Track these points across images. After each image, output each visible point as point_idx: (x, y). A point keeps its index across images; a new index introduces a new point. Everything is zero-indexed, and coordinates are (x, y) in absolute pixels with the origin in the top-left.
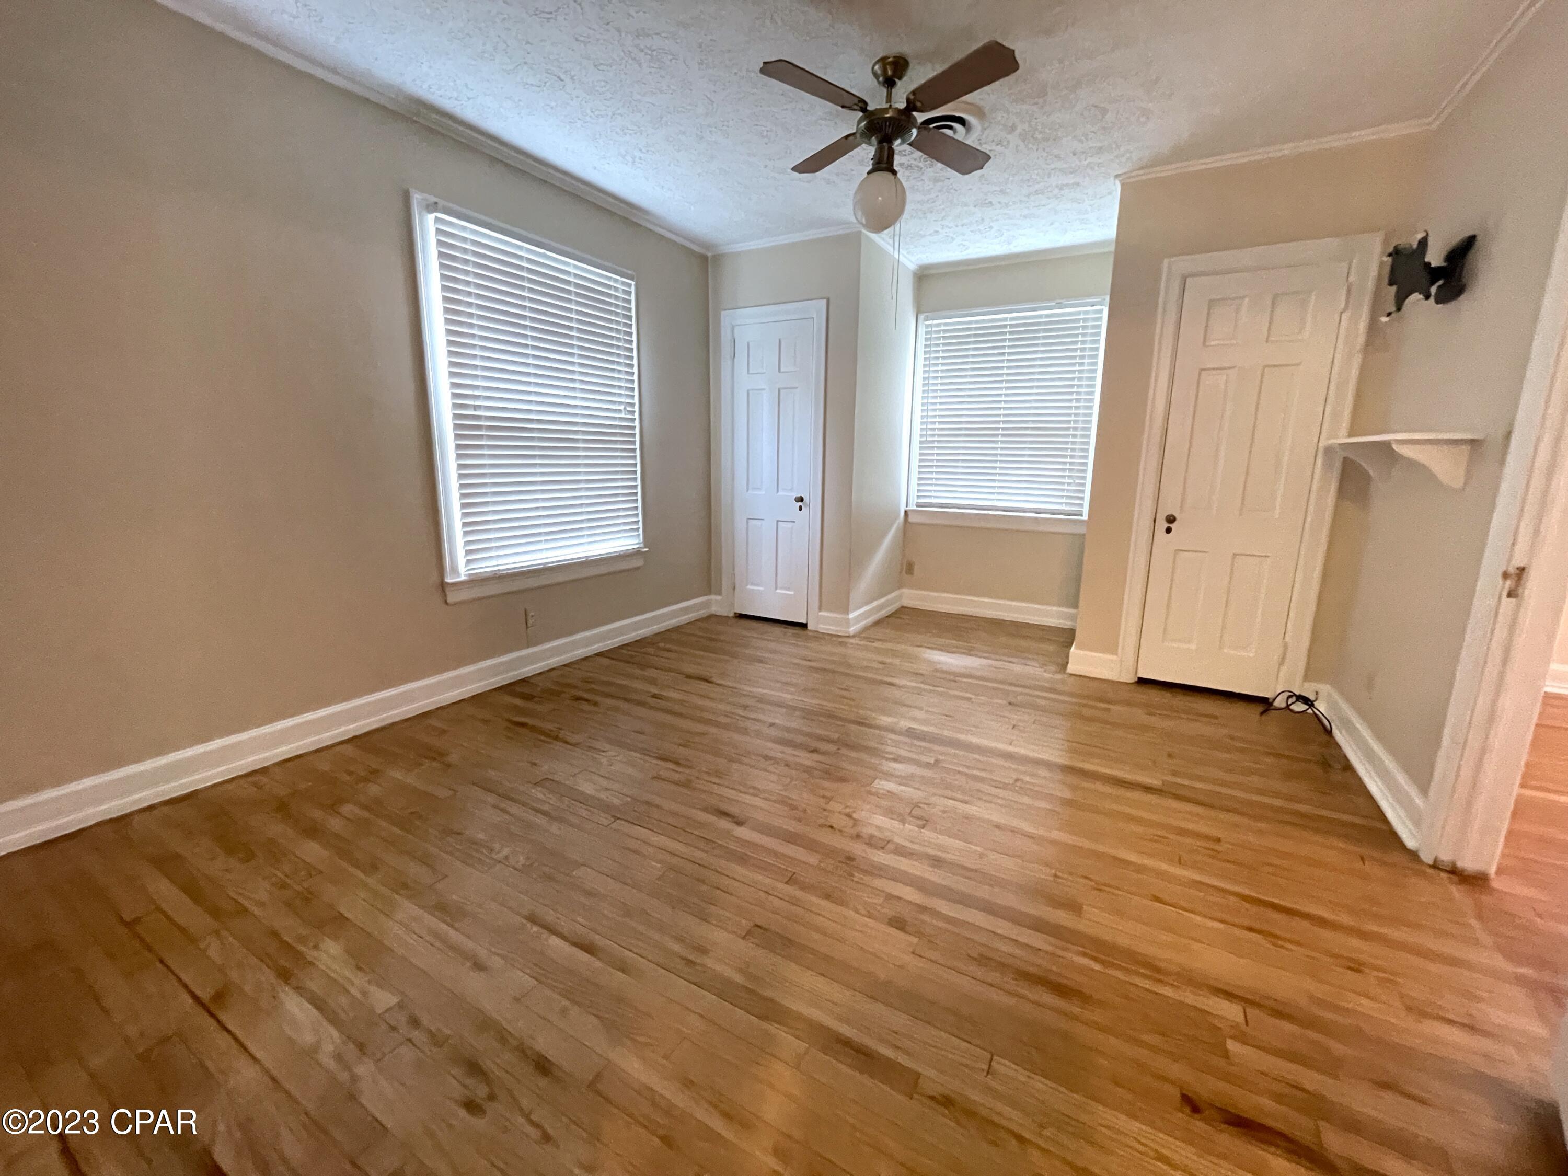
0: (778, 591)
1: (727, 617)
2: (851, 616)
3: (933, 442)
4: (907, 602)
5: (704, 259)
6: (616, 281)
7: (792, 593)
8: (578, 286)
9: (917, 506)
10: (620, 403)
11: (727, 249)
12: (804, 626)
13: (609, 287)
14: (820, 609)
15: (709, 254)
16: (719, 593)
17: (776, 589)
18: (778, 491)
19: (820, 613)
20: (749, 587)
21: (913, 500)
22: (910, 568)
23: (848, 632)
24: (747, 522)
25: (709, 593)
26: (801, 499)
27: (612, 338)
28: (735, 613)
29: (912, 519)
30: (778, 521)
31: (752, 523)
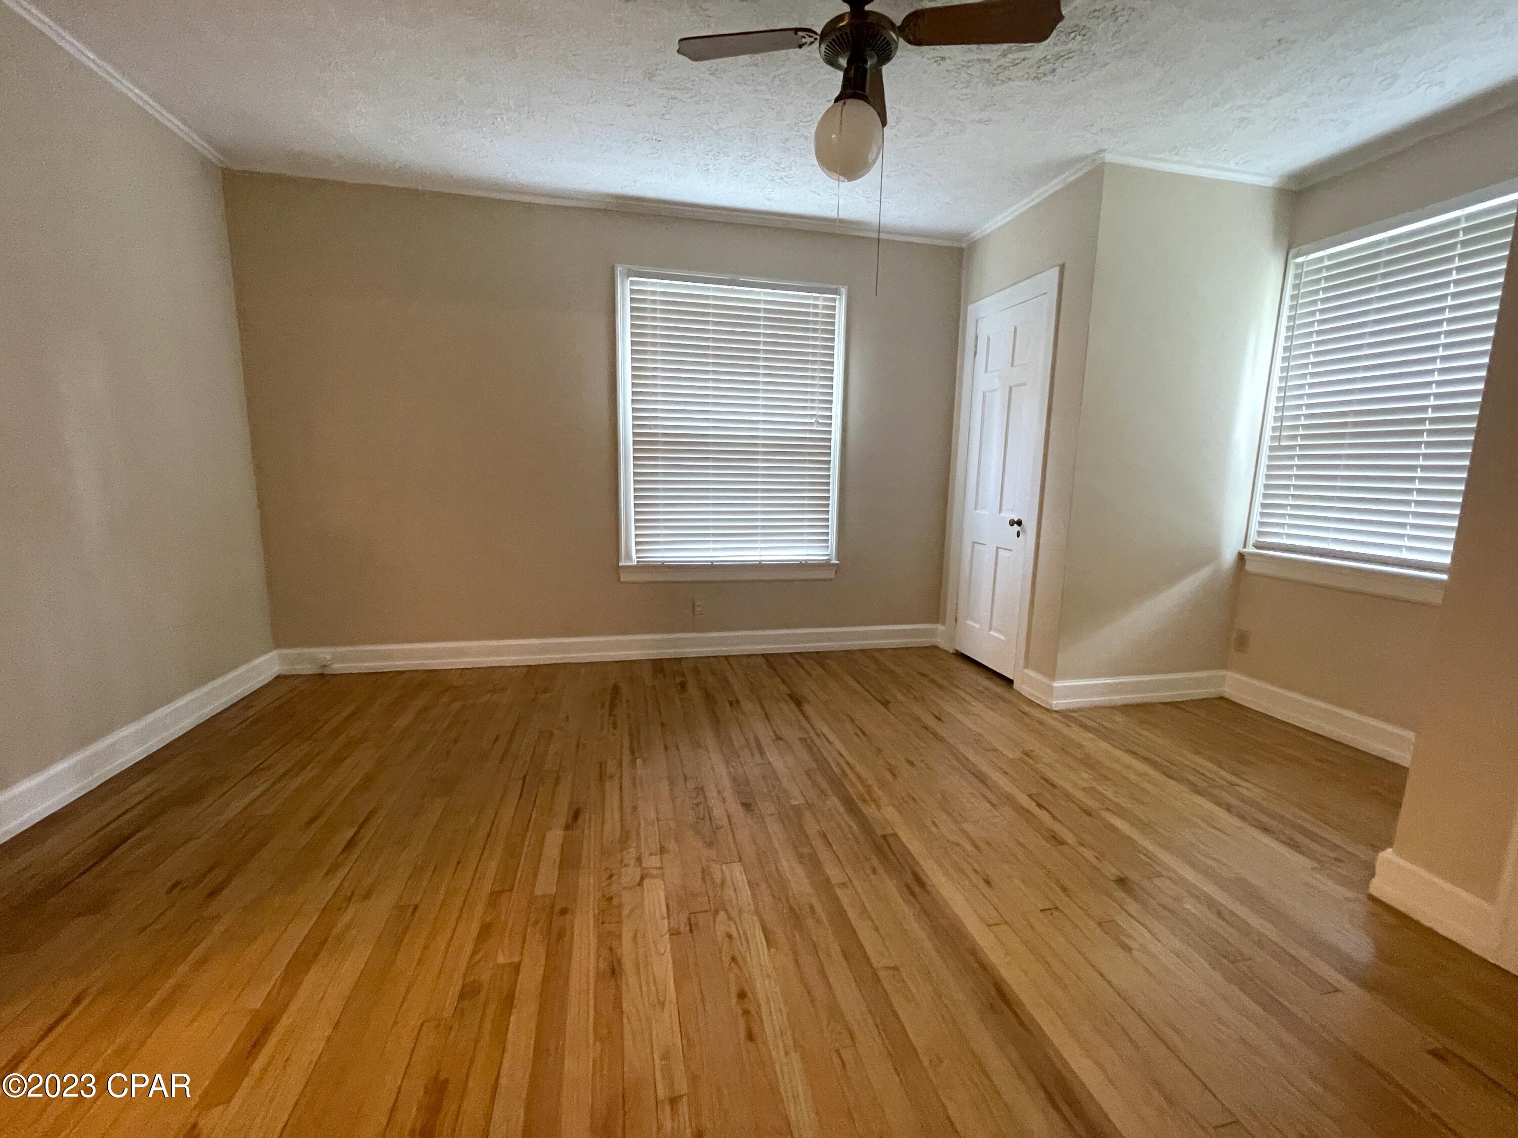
0: (992, 633)
1: (947, 652)
2: (1056, 684)
3: (1293, 447)
4: (1229, 691)
5: (961, 250)
6: (816, 298)
7: (1003, 638)
8: (767, 311)
9: (1257, 547)
10: (812, 416)
11: (977, 234)
12: (1010, 682)
13: (808, 305)
14: (1026, 666)
15: (964, 245)
16: (943, 624)
17: (990, 631)
18: (1000, 510)
19: (1026, 671)
20: (970, 623)
21: (1253, 538)
22: (1242, 642)
23: (1051, 705)
24: (973, 547)
25: (936, 621)
26: (1019, 523)
27: (807, 354)
28: (956, 650)
29: (1250, 567)
30: (997, 548)
31: (977, 547)
